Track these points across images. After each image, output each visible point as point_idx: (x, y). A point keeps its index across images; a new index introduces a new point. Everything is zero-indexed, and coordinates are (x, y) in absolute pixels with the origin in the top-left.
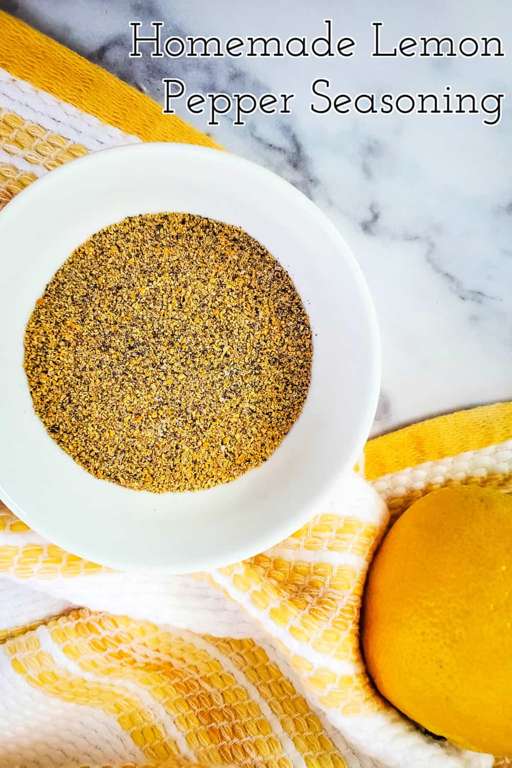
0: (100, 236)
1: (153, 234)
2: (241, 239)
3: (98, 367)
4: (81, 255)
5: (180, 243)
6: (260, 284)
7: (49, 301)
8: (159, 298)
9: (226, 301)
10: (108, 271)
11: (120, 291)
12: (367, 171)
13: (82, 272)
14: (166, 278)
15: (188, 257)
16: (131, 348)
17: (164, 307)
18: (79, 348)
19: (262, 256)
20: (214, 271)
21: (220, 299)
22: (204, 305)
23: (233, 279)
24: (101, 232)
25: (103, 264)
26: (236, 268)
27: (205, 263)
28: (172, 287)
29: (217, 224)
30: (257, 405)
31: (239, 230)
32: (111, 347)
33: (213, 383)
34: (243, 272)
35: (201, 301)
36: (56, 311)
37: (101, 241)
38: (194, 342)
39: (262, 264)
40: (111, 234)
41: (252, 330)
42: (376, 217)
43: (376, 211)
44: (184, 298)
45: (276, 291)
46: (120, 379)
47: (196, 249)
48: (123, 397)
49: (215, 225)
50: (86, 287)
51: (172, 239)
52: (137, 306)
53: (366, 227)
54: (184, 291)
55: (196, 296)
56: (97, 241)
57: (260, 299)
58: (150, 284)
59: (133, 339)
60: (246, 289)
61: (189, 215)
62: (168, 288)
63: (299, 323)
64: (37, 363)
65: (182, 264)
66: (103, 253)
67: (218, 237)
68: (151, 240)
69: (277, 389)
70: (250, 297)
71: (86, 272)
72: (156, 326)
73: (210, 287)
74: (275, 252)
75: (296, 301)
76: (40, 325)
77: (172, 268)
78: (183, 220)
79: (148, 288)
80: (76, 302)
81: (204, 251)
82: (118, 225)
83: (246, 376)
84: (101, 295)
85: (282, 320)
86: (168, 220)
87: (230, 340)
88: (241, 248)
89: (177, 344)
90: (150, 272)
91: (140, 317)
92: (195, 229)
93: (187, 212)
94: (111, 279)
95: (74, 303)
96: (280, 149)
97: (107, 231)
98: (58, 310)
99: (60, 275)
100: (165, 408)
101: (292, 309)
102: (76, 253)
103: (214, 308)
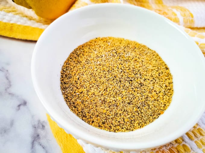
0: (130, 129)
1: (108, 121)
2: (72, 106)
3: (146, 80)
4: (140, 124)
5: (97, 113)
6: (73, 88)
7: (158, 111)
8: (114, 93)
9: (89, 85)
10: (131, 112)
11: (129, 102)
12: (12, 124)
13: (142, 116)
14: (108, 100)
15: (97, 106)
16: (131, 81)
17: (113, 89)
18: (152, 88)
19: (67, 98)
20: (88, 97)
21: (91, 86)
22: (98, 86)
23: (82, 92)
24: (129, 131)
25: (132, 116)
26: (79, 96)
27: (91, 101)
28: (107, 96)
29: (79, 116)
30: (92, 52)
31: (71, 110)
32: (139, 84)
33: (105, 61)
34: (77, 94)
35: (98, 87)
36: (157, 106)
37: (130, 127)
38: (106, 75)
39: (69, 95)
40: (125, 128)
41: (83, 73)
42: (19, 106)
43: (18, 108)
44: (104, 91)
45: (68, 84)
46: (139, 73)
47: (92, 108)
48: (140, 67)
49: (80, 116)
50: (142, 109)
51: (100, 116)
52: (124, 93)
53: (25, 103)
54: (103, 93)
55: (99, 90)
56: (132, 127)
57: (75, 83)
58: (116, 100)
59: (130, 83)
60: (79, 87)
61: (89, 124)
62: (109, 96)
63: (65, 71)
64: (168, 91)
65: (100, 104)
66: (131, 121)
67: (81, 110)
68: (109, 118)
69: (83, 55)
70: (78, 84)
71: (141, 116)
72: (119, 84)
73: (92, 91)
74: (62, 98)
75: (62, 79)
76: (164, 103)
77: (105, 104)
78: (93, 123)
79: (117, 98)
80: (148, 105)
81: (89, 107)
82: (121, 131)
83: (92, 60)
84: (137, 104)
85: (71, 74)
86: (99, 125)
87: (93, 72)
88: (74, 103)
89: (113, 76)
90: (114, 105)
91: (124, 89)
92: (89, 117)
93: (90, 126)
94: (131, 108)
95: (149, 105)
96: (40, 145)
97: (126, 130)
98: (156, 106)
99: (151, 120)
100: (125, 59)
101: (65, 76)
102: (142, 126)
103: (94, 84)
